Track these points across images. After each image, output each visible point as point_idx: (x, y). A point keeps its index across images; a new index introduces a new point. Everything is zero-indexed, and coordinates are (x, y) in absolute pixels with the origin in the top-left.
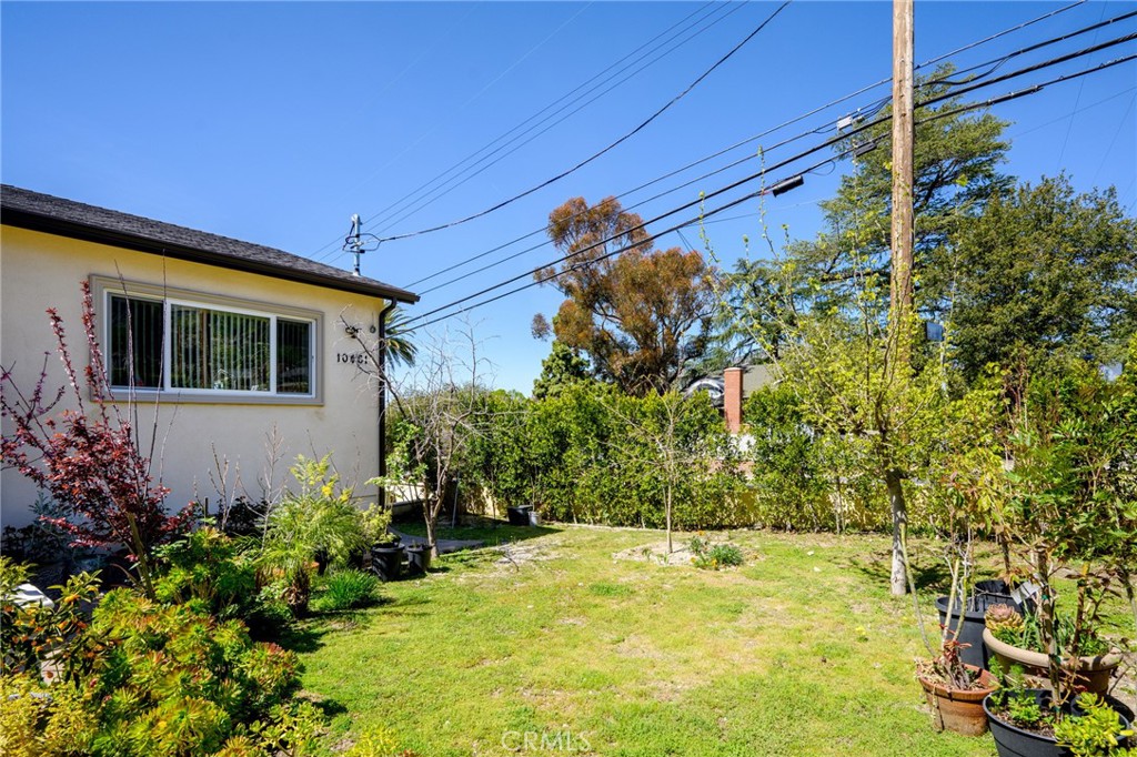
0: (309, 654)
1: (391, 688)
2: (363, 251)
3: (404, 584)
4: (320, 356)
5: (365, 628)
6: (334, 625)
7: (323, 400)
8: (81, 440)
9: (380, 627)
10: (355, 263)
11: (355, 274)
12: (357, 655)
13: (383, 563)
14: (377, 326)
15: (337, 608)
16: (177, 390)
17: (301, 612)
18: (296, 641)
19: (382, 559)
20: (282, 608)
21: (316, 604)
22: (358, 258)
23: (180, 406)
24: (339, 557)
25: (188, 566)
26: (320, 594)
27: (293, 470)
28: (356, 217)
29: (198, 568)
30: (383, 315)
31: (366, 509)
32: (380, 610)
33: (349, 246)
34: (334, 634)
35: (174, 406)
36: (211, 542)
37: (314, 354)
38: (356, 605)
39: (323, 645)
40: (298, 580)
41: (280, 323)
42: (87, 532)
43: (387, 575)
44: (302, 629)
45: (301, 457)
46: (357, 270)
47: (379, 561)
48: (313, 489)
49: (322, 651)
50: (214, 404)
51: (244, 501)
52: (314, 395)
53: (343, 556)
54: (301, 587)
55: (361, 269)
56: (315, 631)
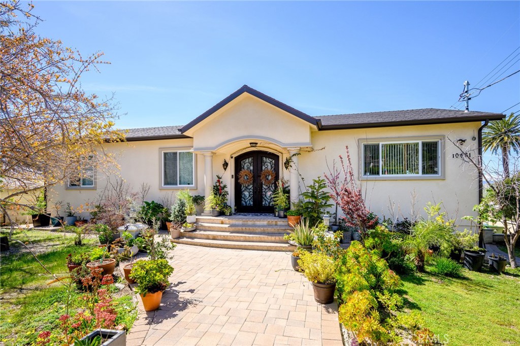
0: (416, 285)
1: (445, 312)
2: (470, 99)
3: (483, 275)
4: (443, 156)
5: (447, 285)
6: (433, 279)
7: (444, 177)
8: (346, 193)
9: (455, 288)
10: (466, 106)
11: (466, 111)
12: (437, 294)
13: (470, 261)
14: (477, 136)
15: (439, 273)
16: (384, 175)
17: (421, 269)
18: (414, 279)
19: (469, 258)
20: (412, 266)
21: (429, 269)
22: (467, 103)
23: (376, 182)
24: (445, 251)
25: (374, 238)
26: (431, 265)
27: (425, 208)
28: (466, 82)
29: (376, 239)
30: (480, 130)
31: (462, 231)
32: (460, 281)
33: (462, 99)
34: (431, 283)
35: (374, 182)
36: (381, 231)
37: (440, 156)
38: (447, 275)
39: (425, 284)
40: (419, 255)
41: (423, 144)
42: (350, 222)
43: (472, 267)
44: (419, 276)
45: (430, 203)
46: (467, 109)
47: (468, 259)
48: (432, 218)
49: (423, 286)
50: (397, 180)
51: (407, 220)
52: (440, 175)
53: (447, 252)
54: (420, 258)
55: (469, 108)
56: (423, 278)
